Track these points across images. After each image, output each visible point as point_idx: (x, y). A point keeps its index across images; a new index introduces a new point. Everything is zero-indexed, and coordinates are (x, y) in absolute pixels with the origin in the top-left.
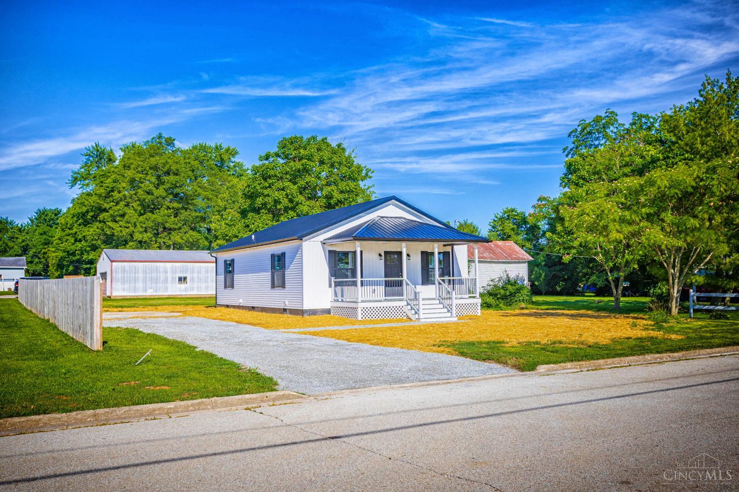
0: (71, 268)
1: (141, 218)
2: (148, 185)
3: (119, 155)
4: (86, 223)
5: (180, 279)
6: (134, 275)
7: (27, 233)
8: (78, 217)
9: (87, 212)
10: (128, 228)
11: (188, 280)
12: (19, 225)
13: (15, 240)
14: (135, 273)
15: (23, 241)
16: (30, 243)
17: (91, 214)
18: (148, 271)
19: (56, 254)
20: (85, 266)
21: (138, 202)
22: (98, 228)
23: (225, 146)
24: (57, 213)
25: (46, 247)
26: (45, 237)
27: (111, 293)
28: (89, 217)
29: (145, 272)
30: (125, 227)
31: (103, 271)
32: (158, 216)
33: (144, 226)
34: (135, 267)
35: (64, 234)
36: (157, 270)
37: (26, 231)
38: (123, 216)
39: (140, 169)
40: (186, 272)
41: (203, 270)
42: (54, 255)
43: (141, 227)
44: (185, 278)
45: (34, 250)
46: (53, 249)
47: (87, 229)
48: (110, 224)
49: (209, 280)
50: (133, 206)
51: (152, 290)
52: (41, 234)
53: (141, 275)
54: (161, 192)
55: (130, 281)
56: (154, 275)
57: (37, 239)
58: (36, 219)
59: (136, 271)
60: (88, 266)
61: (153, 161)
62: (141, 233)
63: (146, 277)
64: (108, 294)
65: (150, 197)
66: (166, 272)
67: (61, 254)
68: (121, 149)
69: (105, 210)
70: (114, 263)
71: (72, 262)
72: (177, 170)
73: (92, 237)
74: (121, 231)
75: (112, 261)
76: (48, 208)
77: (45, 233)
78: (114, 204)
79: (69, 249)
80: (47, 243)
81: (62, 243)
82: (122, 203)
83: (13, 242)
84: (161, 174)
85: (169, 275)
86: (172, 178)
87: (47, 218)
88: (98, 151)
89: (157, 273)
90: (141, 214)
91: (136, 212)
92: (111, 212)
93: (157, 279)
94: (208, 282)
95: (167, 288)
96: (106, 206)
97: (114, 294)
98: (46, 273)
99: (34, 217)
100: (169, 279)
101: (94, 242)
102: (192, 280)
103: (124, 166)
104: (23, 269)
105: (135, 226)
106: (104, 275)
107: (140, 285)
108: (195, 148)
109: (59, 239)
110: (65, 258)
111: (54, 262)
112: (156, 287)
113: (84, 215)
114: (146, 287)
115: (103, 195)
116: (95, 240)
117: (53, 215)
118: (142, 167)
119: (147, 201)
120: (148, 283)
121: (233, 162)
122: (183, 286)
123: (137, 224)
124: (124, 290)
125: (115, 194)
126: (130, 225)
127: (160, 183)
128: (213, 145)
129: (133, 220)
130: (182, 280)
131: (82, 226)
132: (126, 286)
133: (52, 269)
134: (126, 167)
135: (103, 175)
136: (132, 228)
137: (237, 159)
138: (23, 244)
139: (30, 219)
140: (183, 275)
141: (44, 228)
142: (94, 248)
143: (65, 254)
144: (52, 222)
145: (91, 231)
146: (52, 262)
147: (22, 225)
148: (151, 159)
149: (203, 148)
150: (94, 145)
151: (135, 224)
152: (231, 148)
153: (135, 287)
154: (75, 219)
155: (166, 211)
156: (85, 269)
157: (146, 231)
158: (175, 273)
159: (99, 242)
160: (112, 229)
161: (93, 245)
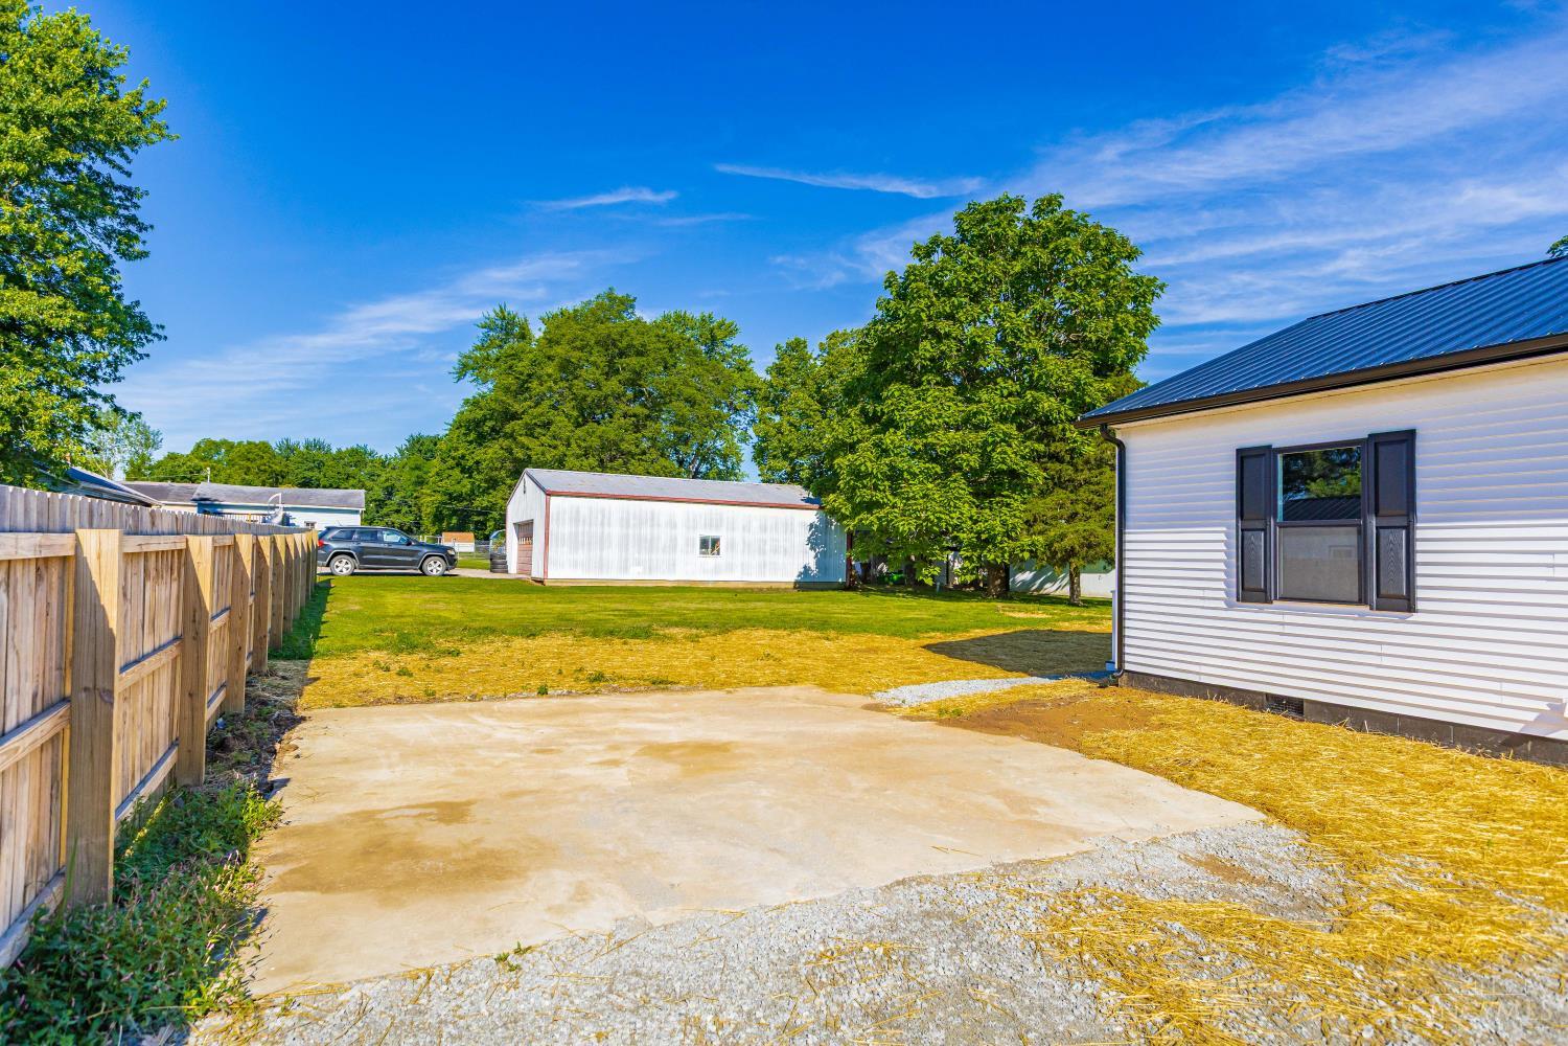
0: (454, 521)
1: (579, 432)
2: (589, 373)
3: (537, 331)
4: (481, 439)
5: (704, 543)
6: (599, 530)
7: (394, 469)
8: (468, 429)
9: (485, 419)
10: (555, 447)
11: (722, 545)
12: (383, 457)
13: (375, 478)
14: (602, 524)
15: (387, 480)
16: (398, 484)
17: (490, 424)
18: (632, 522)
19: (433, 498)
20: (476, 518)
21: (573, 403)
22: (502, 448)
23: (717, 319)
24: (435, 441)
25: (419, 488)
26: (417, 472)
27: (545, 572)
28: (486, 429)
29: (625, 522)
30: (550, 446)
31: (524, 518)
32: (609, 429)
33: (583, 444)
34: (603, 511)
35: (444, 466)
36: (653, 519)
37: (391, 466)
38: (547, 425)
39: (578, 343)
40: (718, 527)
41: (755, 524)
42: (429, 499)
43: (579, 446)
44: (715, 542)
45: (402, 494)
46: (429, 491)
47: (483, 451)
48: (523, 439)
49: (768, 548)
50: (563, 411)
51: (640, 569)
52: (413, 469)
53: (615, 531)
54: (613, 385)
55: (589, 544)
56: (646, 531)
57: (407, 478)
58: (407, 449)
59: (606, 521)
60: (481, 518)
61: (602, 329)
62: (578, 457)
63: (628, 535)
64: (537, 573)
65: (594, 393)
66: (673, 525)
67: (439, 497)
68: (542, 319)
69: (515, 416)
70: (554, 500)
71: (455, 512)
72: (643, 346)
73: (491, 465)
74: (543, 454)
75: (549, 494)
76: (425, 433)
77: (418, 468)
78: (533, 404)
79: (451, 489)
80: (420, 482)
81: (441, 481)
82: (546, 403)
83: (373, 480)
84: (616, 350)
85: (681, 532)
86: (634, 361)
87: (424, 448)
88: (504, 318)
89: (652, 526)
90: (578, 425)
91: (569, 420)
92: (526, 418)
93: (652, 539)
94: (764, 553)
95: (674, 565)
96: (517, 407)
97: (552, 574)
98: (419, 528)
99: (404, 447)
100: (681, 542)
101: (495, 473)
102: (732, 546)
103: (550, 341)
104: (357, 512)
105: (569, 445)
106: (525, 529)
107: (613, 554)
108: (666, 318)
109: (437, 474)
110: (446, 504)
111: (429, 510)
112: (650, 560)
113: (478, 423)
114: (627, 560)
115: (513, 388)
116: (496, 469)
117: (432, 445)
118: (582, 340)
119: (589, 399)
120: (631, 549)
121: (729, 346)
122: (710, 560)
123: (572, 441)
124: (575, 565)
125: (534, 384)
126: (559, 443)
127: (611, 371)
128: (698, 316)
129: (565, 434)
130: (710, 545)
131: (473, 446)
132: (581, 555)
133: (426, 522)
134: (551, 341)
135: (513, 355)
136: (562, 449)
137: (735, 341)
138: (387, 484)
139: (400, 451)
140: (711, 534)
141: (418, 459)
142: (493, 484)
143: (445, 498)
144: (429, 454)
145: (492, 452)
146: (427, 510)
147: (386, 457)
148: (599, 326)
149: (681, 320)
150: (498, 310)
151: (568, 440)
152: (726, 322)
153: (601, 559)
154: (463, 430)
155: (622, 420)
156: (477, 523)
157: (586, 455)
158: (695, 528)
159: (503, 473)
160: (528, 449)
161: (491, 478)
